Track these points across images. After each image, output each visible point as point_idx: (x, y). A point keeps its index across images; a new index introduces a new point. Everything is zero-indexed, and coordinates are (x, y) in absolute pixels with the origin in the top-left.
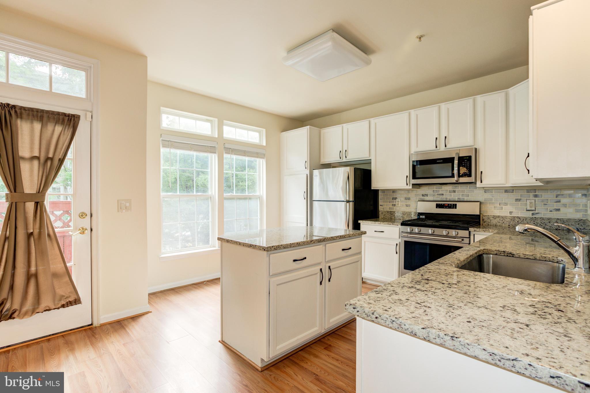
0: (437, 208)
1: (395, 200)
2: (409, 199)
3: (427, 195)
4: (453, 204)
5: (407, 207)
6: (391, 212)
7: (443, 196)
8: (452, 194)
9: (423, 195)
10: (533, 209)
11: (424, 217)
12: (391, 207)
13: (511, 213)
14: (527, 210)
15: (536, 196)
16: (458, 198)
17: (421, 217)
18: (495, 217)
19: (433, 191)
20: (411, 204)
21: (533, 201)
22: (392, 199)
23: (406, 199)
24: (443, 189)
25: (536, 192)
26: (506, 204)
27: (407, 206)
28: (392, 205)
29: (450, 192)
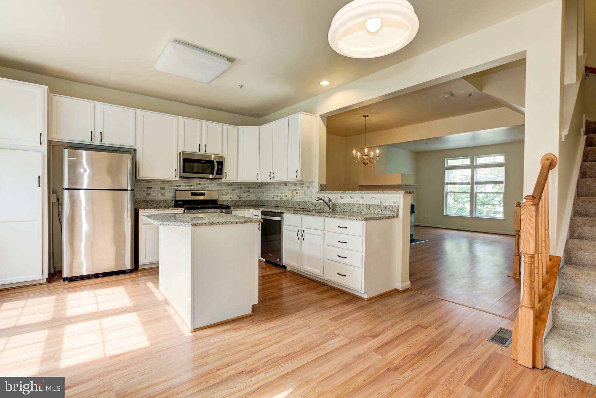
0: (191, 196)
1: (149, 190)
2: (164, 189)
3: (180, 186)
4: (203, 193)
5: (162, 196)
6: (146, 200)
7: (192, 187)
8: (198, 185)
9: (176, 186)
10: (240, 195)
11: (181, 203)
12: (146, 196)
13: (230, 198)
14: (237, 196)
15: (241, 188)
16: (202, 189)
17: (179, 203)
18: (223, 201)
19: (185, 183)
20: (166, 193)
21: (240, 191)
22: (147, 189)
23: (161, 188)
24: (192, 182)
25: (241, 186)
26: (228, 193)
27: (162, 194)
28: (147, 194)
29: (197, 184)
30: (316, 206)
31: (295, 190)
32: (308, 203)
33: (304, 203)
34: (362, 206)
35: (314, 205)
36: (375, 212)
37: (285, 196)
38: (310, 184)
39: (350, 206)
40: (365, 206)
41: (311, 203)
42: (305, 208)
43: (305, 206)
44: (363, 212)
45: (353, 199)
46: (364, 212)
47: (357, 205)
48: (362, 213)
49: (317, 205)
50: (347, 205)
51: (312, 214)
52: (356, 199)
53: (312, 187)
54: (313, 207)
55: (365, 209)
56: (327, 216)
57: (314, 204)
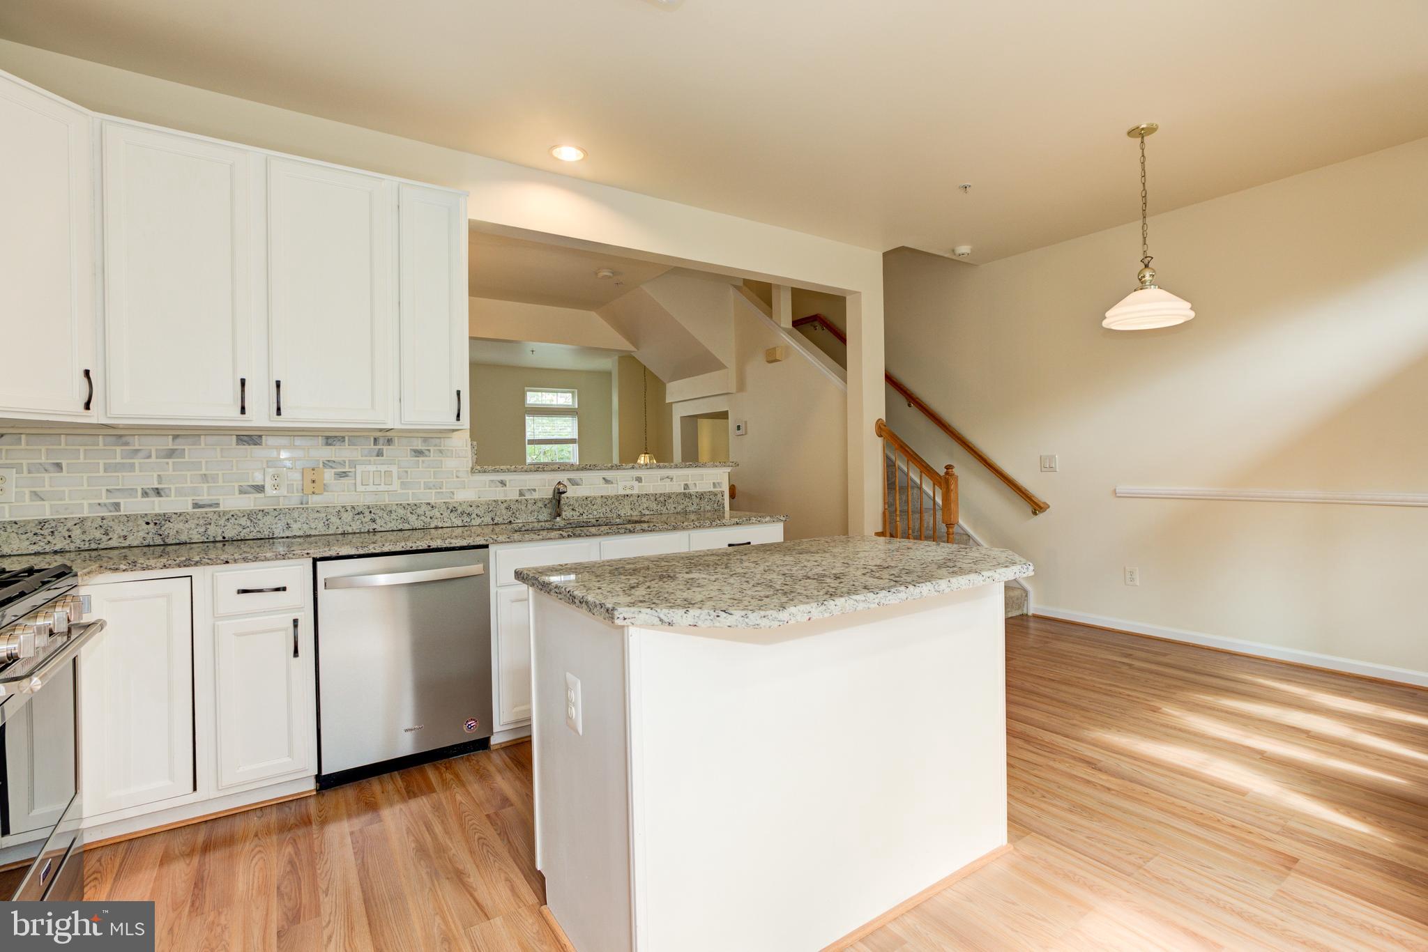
30: (474, 516)
31: (328, 464)
32: (424, 508)
33: (401, 512)
34: (644, 500)
35: (462, 513)
36: (679, 509)
37: (241, 492)
38: (425, 440)
39: (609, 502)
40: (653, 498)
41: (444, 507)
42: (407, 526)
43: (405, 520)
44: (647, 512)
45: (612, 483)
46: (652, 513)
47: (631, 499)
48: (644, 514)
49: (477, 511)
50: (599, 501)
51: (647, 528)
52: (621, 485)
53: (441, 451)
54: (454, 520)
55: (654, 506)
56: (698, 525)
57: (459, 512)
